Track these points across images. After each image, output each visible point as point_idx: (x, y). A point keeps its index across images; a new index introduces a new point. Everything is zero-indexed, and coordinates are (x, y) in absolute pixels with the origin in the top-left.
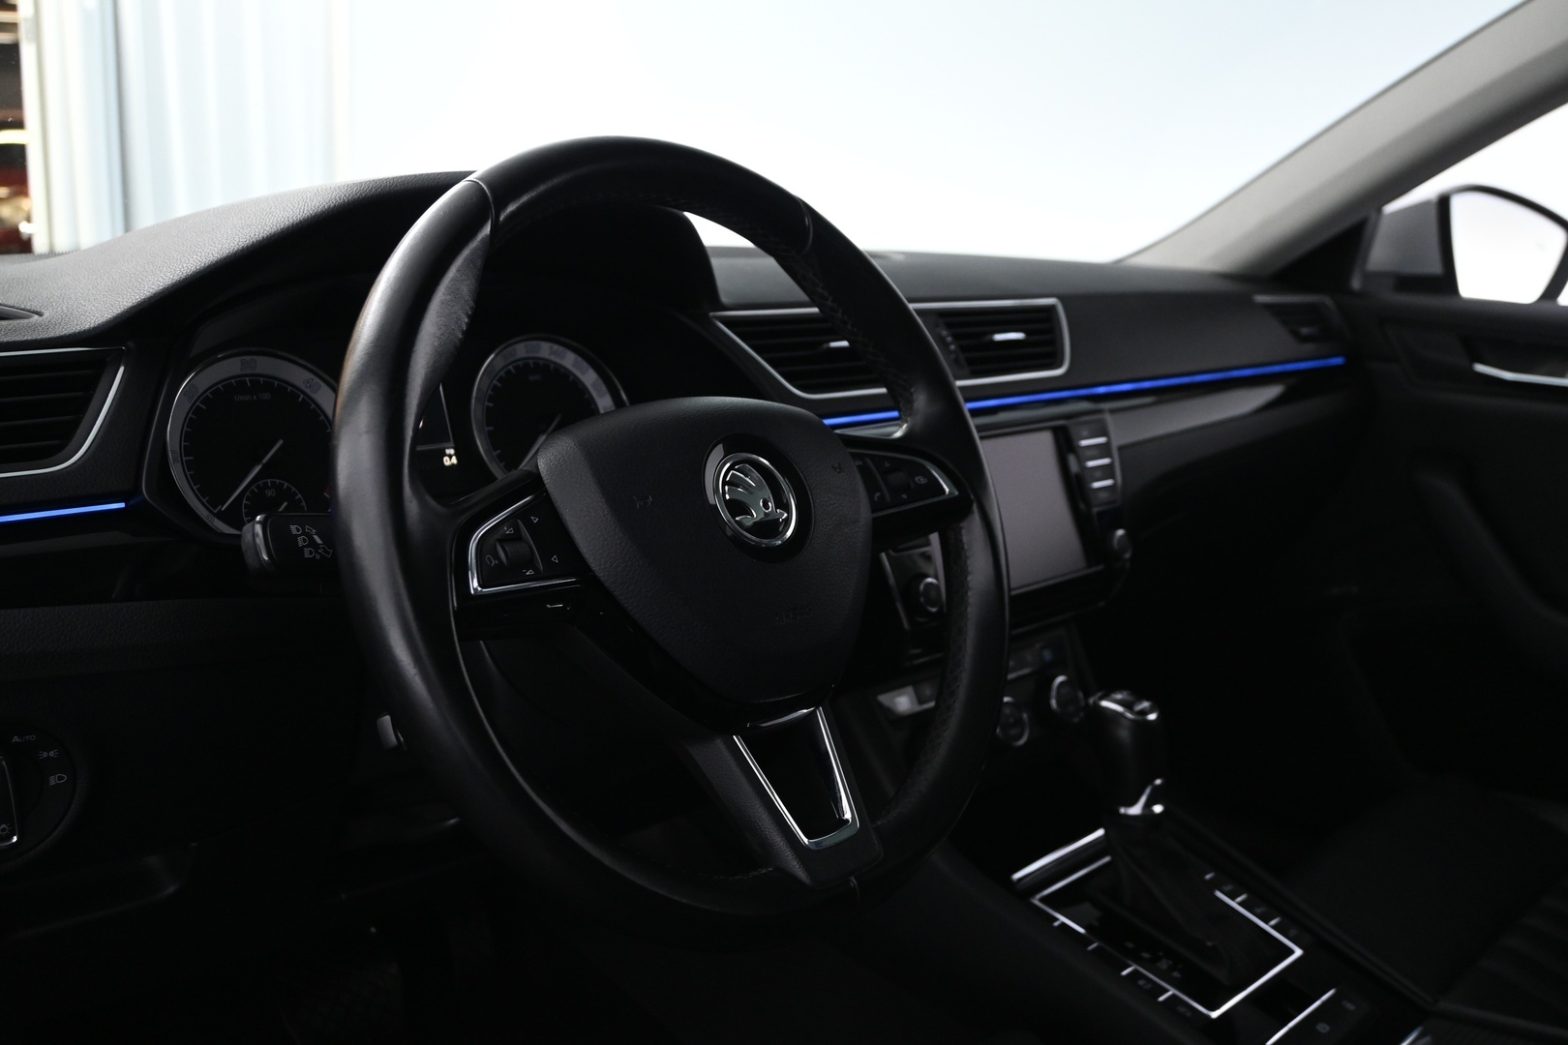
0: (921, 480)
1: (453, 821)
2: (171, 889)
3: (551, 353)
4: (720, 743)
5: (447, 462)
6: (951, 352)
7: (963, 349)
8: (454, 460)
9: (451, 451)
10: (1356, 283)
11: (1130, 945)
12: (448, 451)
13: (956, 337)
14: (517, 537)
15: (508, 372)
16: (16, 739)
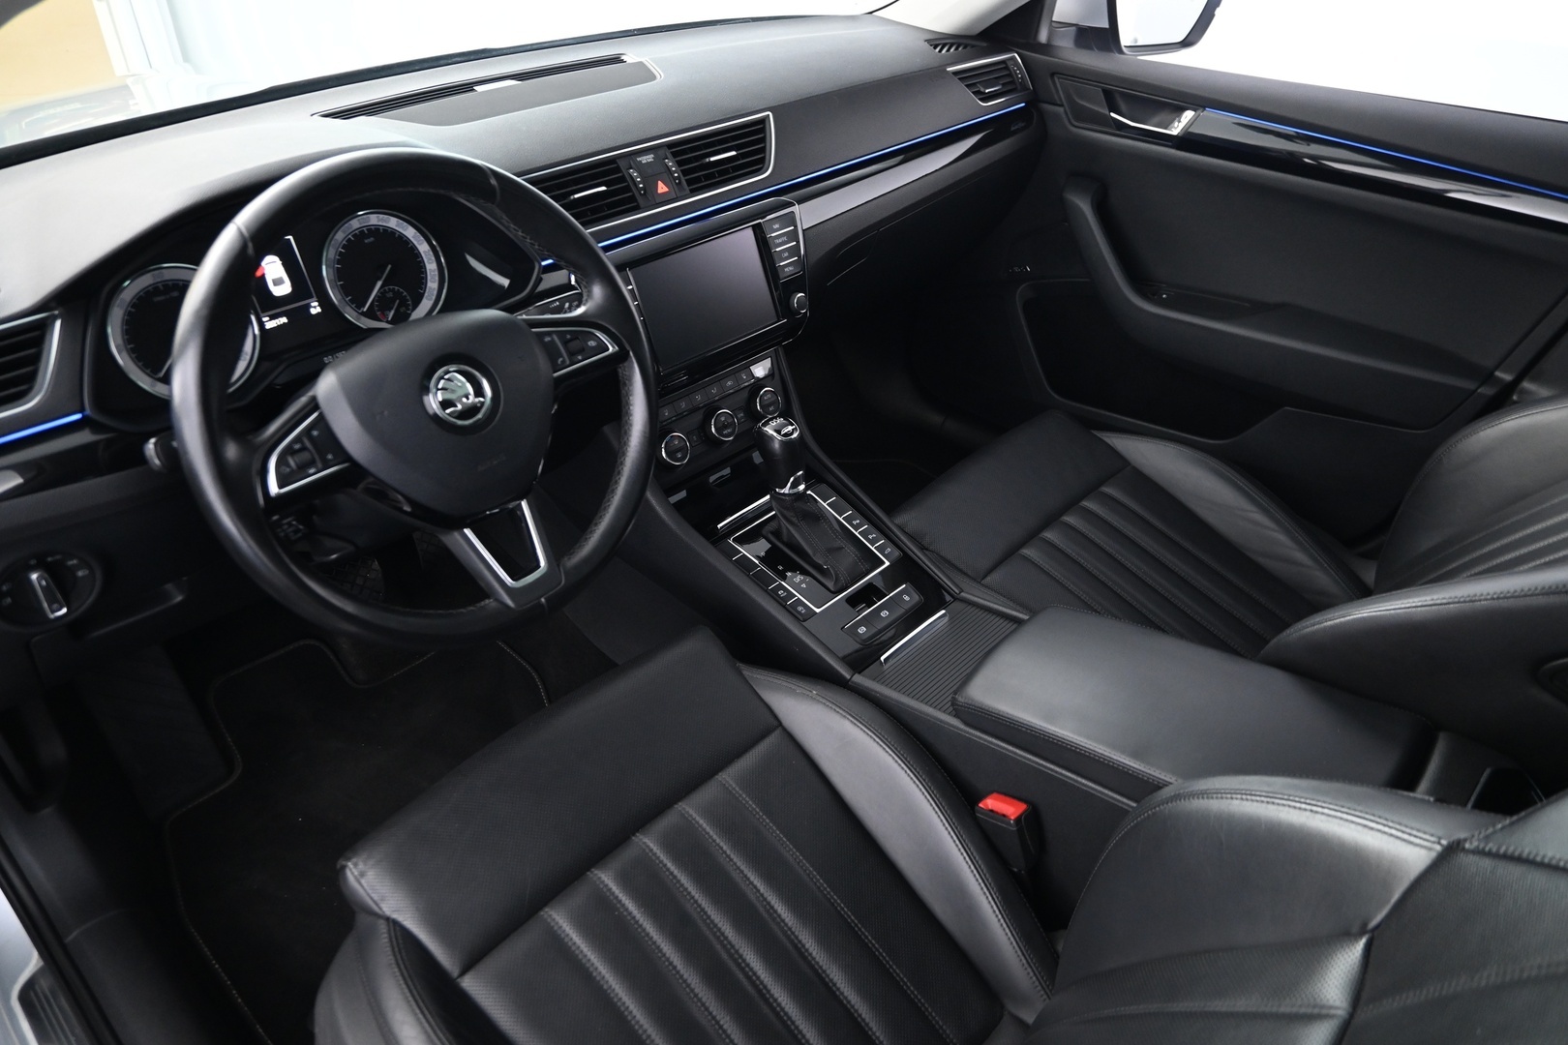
0: (592, 343)
1: (334, 556)
2: (179, 598)
3: (379, 221)
4: (456, 535)
5: (313, 311)
6: (675, 178)
7: (685, 173)
8: (319, 310)
9: (316, 304)
10: (1043, 37)
11: (781, 568)
12: (313, 304)
13: (679, 164)
14: (304, 449)
15: (349, 240)
16: (49, 559)
